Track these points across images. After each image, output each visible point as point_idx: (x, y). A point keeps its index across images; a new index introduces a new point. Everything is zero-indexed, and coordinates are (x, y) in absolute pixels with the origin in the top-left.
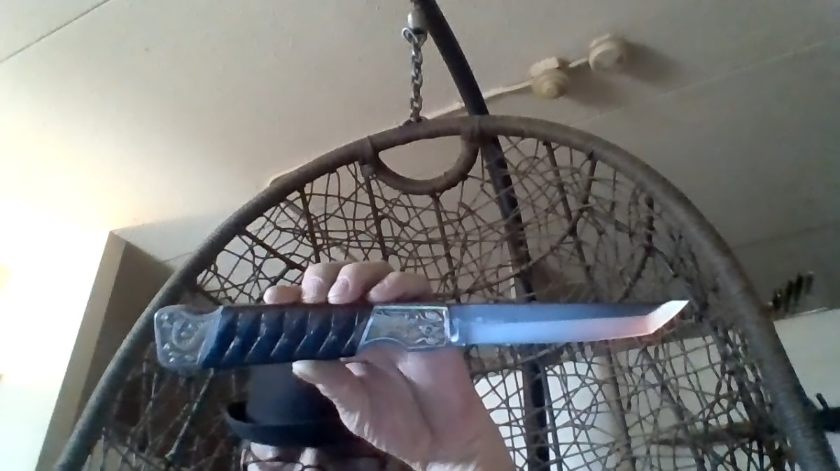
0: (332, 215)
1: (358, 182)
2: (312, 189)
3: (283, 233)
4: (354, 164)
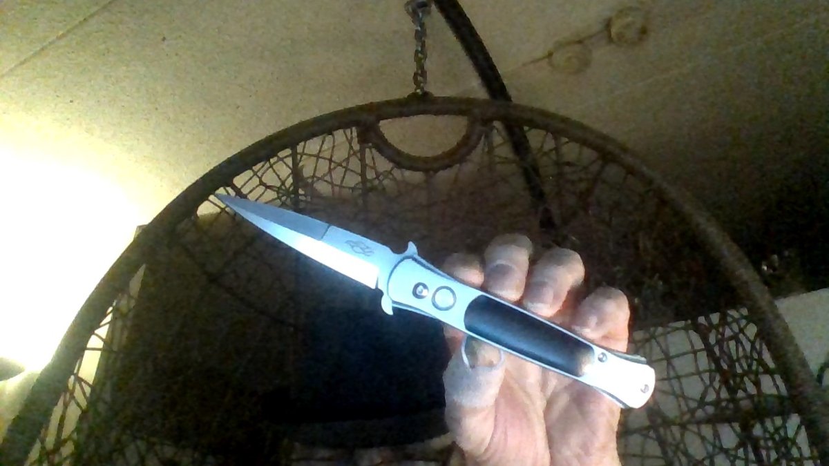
0: (319, 179)
1: (351, 148)
2: (304, 147)
3: (268, 190)
4: (351, 130)
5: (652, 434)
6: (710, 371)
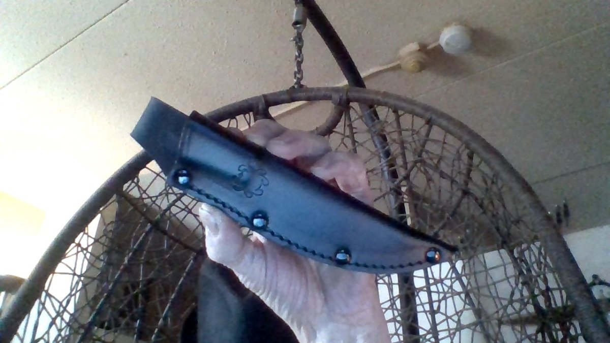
4: (250, 115)
5: (478, 328)
6: (515, 276)
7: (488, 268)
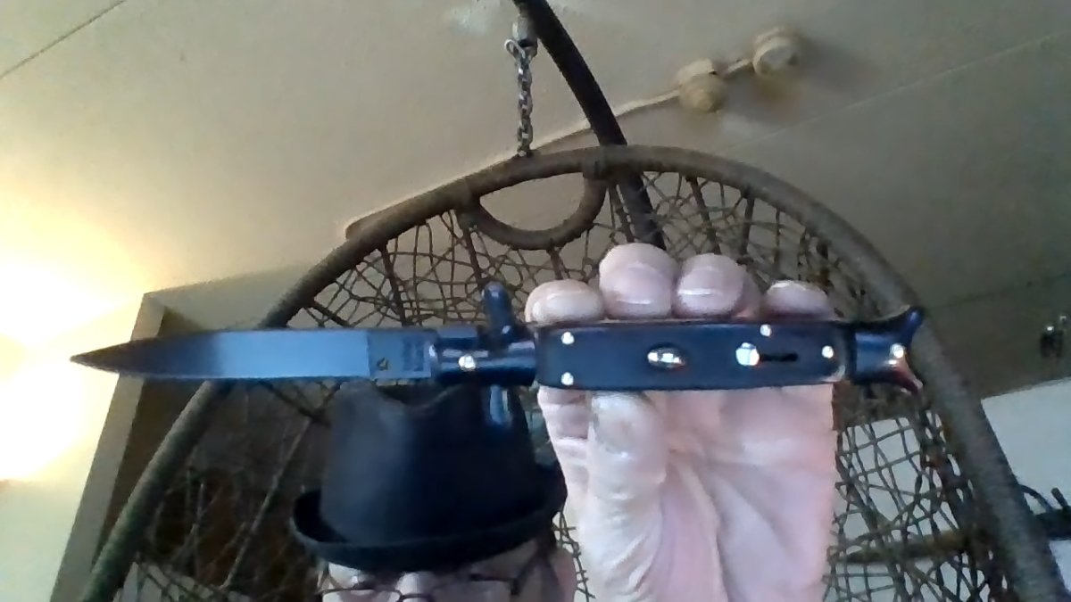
0: (422, 279)
1: (454, 235)
2: (396, 246)
3: (361, 303)
4: (449, 214)
6: (919, 452)
7: (877, 437)
